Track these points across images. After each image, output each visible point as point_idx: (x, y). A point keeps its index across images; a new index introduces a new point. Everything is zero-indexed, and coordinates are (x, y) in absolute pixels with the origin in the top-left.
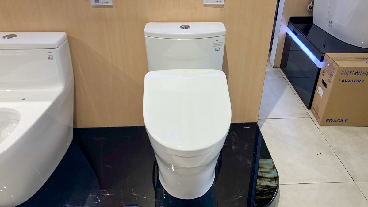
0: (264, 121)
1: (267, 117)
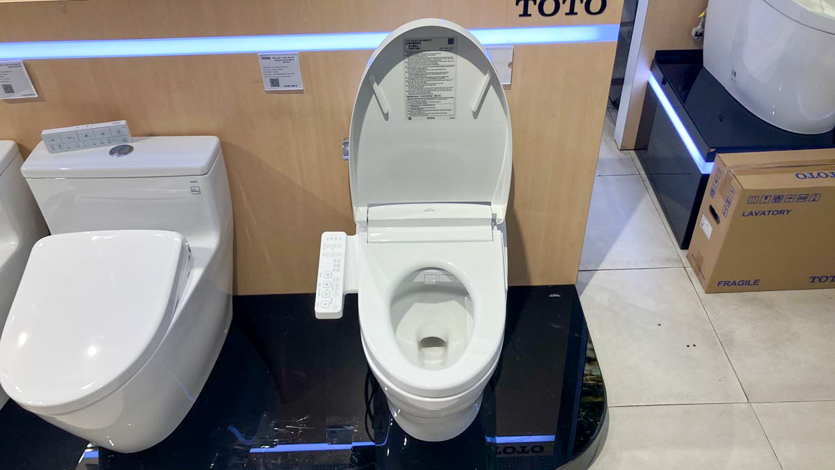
0: (592, 276)
1: (598, 266)
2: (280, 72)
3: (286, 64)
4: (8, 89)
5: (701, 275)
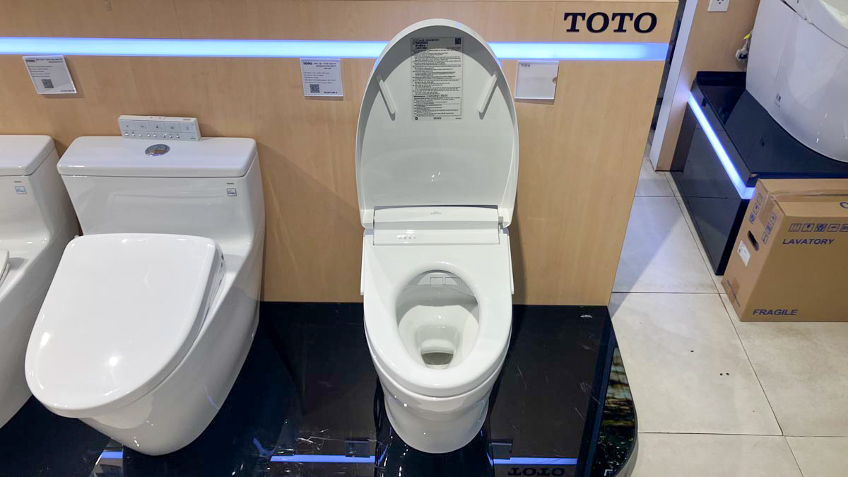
1: (631, 288)
2: (320, 78)
3: (327, 70)
4: (48, 84)
5: (736, 302)
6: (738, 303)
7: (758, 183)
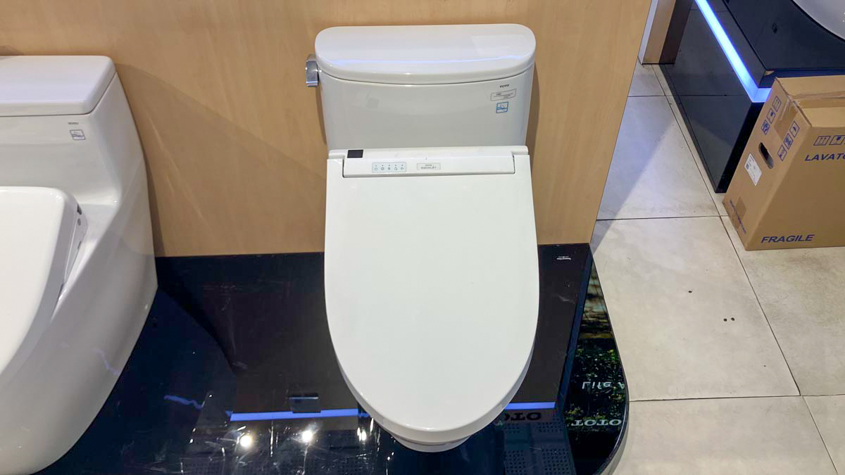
0: (608, 227)
1: (615, 214)
5: (740, 227)
6: (743, 229)
7: (775, 83)
